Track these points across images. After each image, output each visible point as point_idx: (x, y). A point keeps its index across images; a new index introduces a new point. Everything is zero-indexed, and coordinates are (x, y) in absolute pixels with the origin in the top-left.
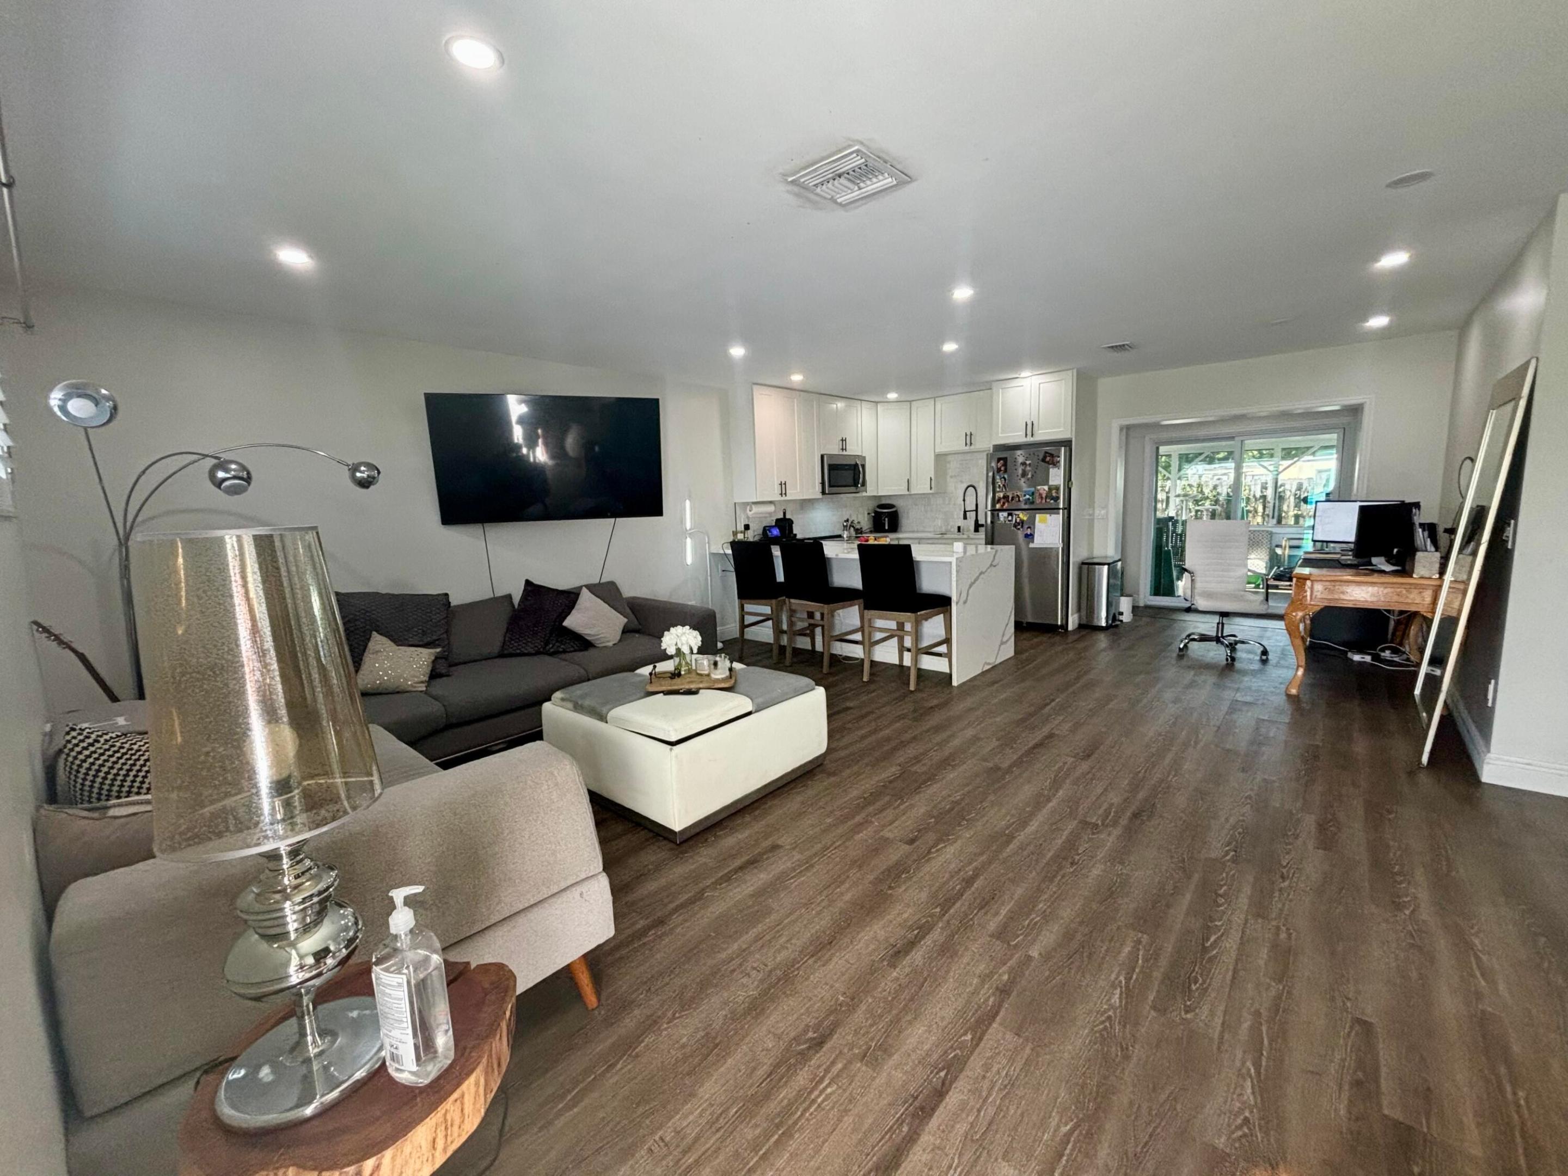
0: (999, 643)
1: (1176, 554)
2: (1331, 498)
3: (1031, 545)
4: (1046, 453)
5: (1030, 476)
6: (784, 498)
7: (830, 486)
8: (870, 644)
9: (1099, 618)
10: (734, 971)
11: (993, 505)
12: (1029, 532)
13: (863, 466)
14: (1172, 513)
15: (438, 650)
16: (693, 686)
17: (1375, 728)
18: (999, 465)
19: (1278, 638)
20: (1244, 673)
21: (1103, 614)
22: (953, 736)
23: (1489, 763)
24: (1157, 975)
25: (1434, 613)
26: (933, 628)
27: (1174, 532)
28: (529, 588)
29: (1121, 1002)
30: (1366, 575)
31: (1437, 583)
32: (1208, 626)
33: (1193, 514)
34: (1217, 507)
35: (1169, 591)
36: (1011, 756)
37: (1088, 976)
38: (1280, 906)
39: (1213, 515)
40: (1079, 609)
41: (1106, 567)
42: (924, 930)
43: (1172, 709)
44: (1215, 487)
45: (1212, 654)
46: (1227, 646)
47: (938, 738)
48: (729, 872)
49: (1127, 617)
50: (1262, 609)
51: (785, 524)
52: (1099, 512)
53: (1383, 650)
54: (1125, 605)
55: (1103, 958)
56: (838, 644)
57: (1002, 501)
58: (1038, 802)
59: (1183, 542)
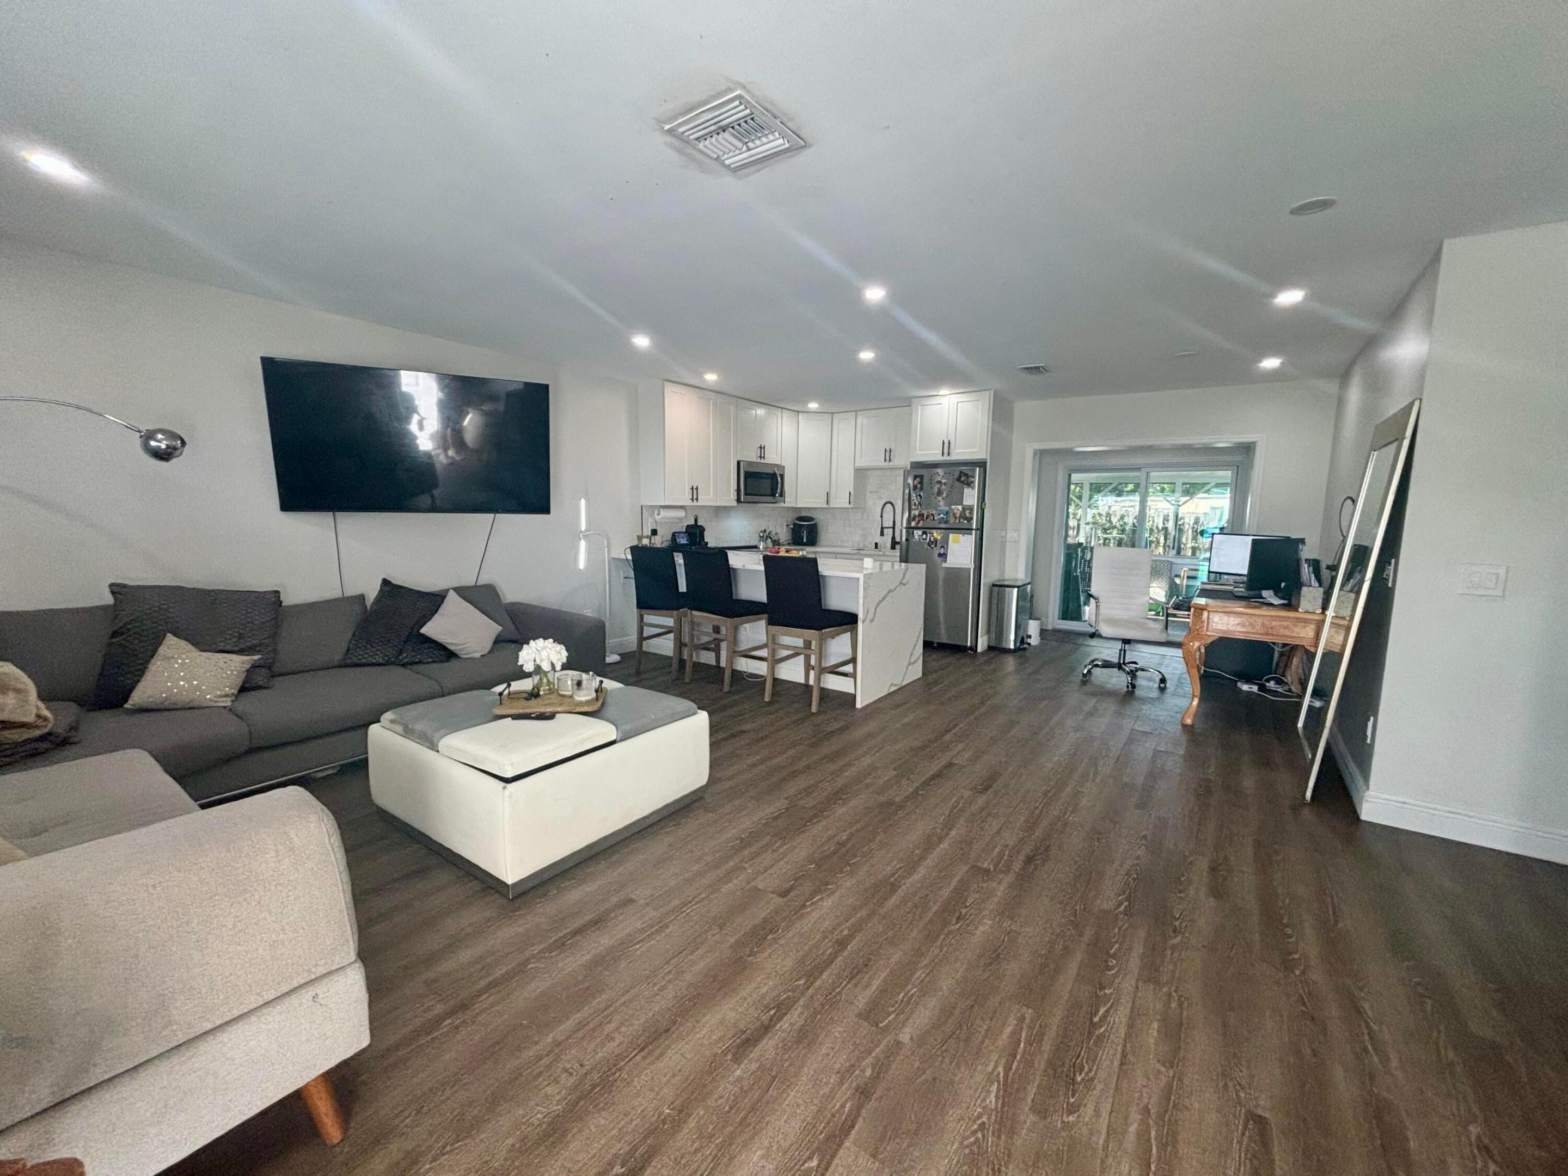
0: (906, 664)
1: (1084, 579)
2: (1225, 531)
3: (944, 565)
4: (961, 472)
5: (944, 495)
6: (695, 503)
7: (746, 494)
8: (775, 662)
9: (1008, 641)
10: (540, 1074)
11: (909, 521)
12: (942, 551)
13: (782, 476)
14: (1082, 539)
15: (256, 657)
16: (549, 710)
17: (1264, 761)
18: (916, 482)
19: (1176, 665)
20: (1144, 700)
21: (1012, 637)
22: (850, 765)
23: (1367, 801)
24: (1040, 1063)
25: (1316, 646)
26: (839, 646)
27: (1082, 557)
28: (386, 589)
29: (997, 1102)
30: (1255, 607)
31: (1320, 618)
32: (1110, 652)
33: (1101, 542)
34: (1124, 536)
35: (1077, 616)
36: (907, 788)
37: (962, 1069)
38: (1171, 967)
39: (1120, 543)
40: (988, 632)
41: (1016, 590)
42: (782, 1008)
43: (1072, 737)
44: (1122, 517)
45: (1114, 680)
46: (1128, 673)
47: (832, 767)
48: (565, 936)
49: (1034, 641)
50: (1162, 637)
51: (695, 532)
52: (1010, 535)
53: (1268, 681)
54: (1033, 628)
55: (983, 1042)
56: (743, 660)
57: (917, 519)
58: (929, 843)
59: (1090, 567)
